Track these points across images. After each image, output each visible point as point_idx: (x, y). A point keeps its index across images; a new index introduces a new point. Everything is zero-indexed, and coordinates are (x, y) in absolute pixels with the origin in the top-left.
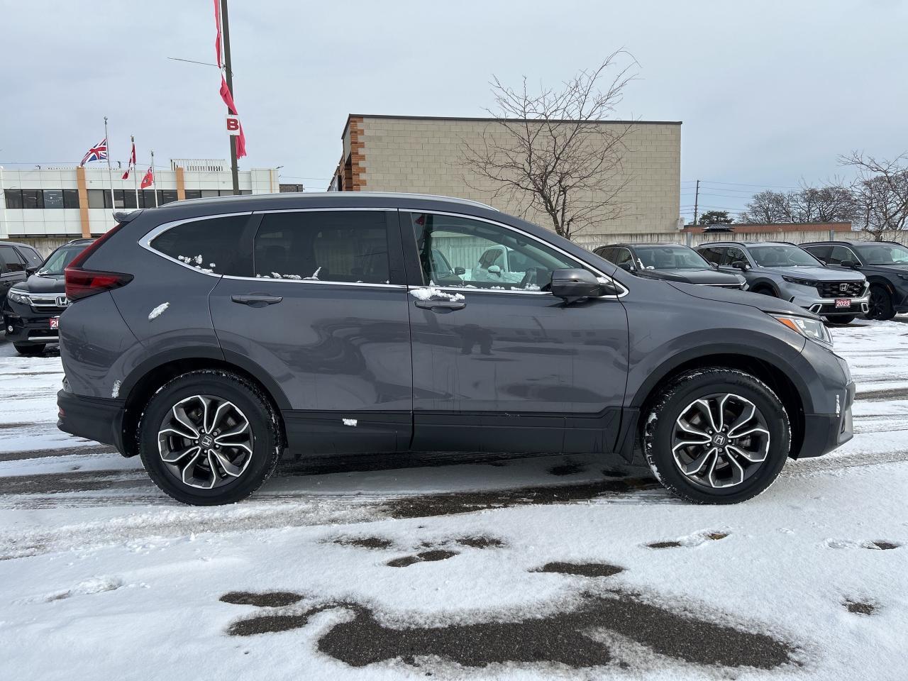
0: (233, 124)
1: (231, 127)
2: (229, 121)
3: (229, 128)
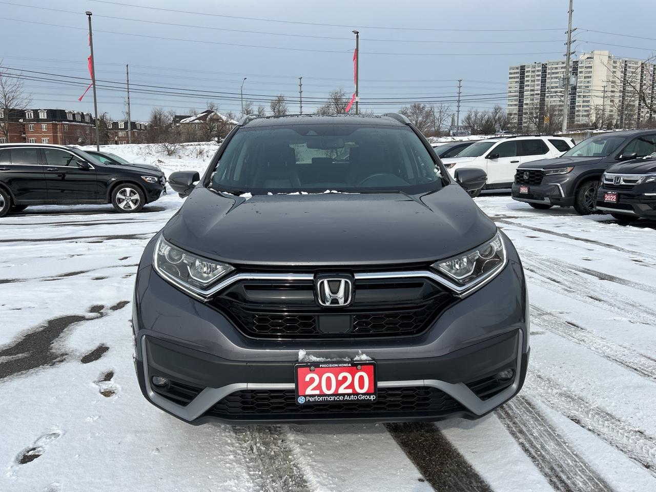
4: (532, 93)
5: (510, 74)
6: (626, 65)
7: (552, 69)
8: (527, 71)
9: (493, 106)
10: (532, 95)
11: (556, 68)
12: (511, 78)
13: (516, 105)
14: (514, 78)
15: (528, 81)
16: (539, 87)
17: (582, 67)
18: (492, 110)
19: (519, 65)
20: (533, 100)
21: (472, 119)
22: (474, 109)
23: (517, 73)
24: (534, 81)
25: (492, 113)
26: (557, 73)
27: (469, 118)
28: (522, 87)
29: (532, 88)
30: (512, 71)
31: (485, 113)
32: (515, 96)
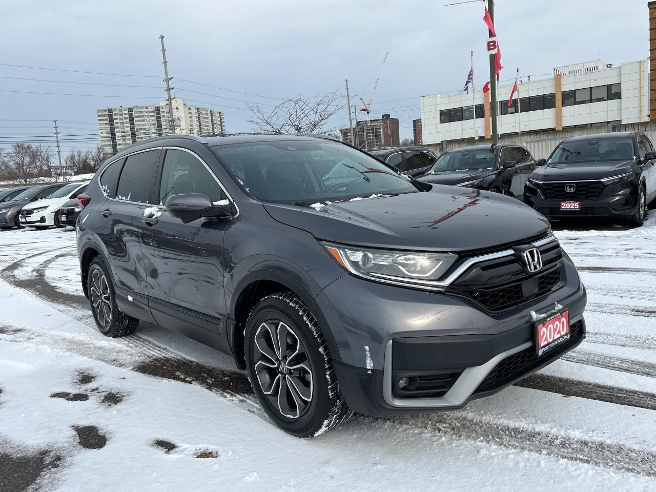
0: (492, 45)
1: (491, 47)
2: (489, 43)
3: (489, 49)
4: (123, 134)
5: (99, 116)
6: (198, 111)
7: (138, 113)
8: (115, 114)
9: (95, 146)
10: (123, 136)
11: (141, 112)
12: (100, 120)
13: (110, 145)
14: (103, 120)
15: (117, 123)
16: (129, 129)
17: (163, 112)
18: (95, 150)
19: (106, 108)
20: (125, 140)
21: (76, 159)
22: (76, 150)
23: (105, 115)
24: (123, 123)
25: (96, 152)
26: (143, 116)
27: (72, 158)
28: (112, 129)
29: (122, 130)
30: (100, 114)
31: (89, 153)
32: (108, 137)
